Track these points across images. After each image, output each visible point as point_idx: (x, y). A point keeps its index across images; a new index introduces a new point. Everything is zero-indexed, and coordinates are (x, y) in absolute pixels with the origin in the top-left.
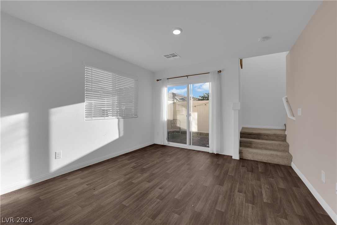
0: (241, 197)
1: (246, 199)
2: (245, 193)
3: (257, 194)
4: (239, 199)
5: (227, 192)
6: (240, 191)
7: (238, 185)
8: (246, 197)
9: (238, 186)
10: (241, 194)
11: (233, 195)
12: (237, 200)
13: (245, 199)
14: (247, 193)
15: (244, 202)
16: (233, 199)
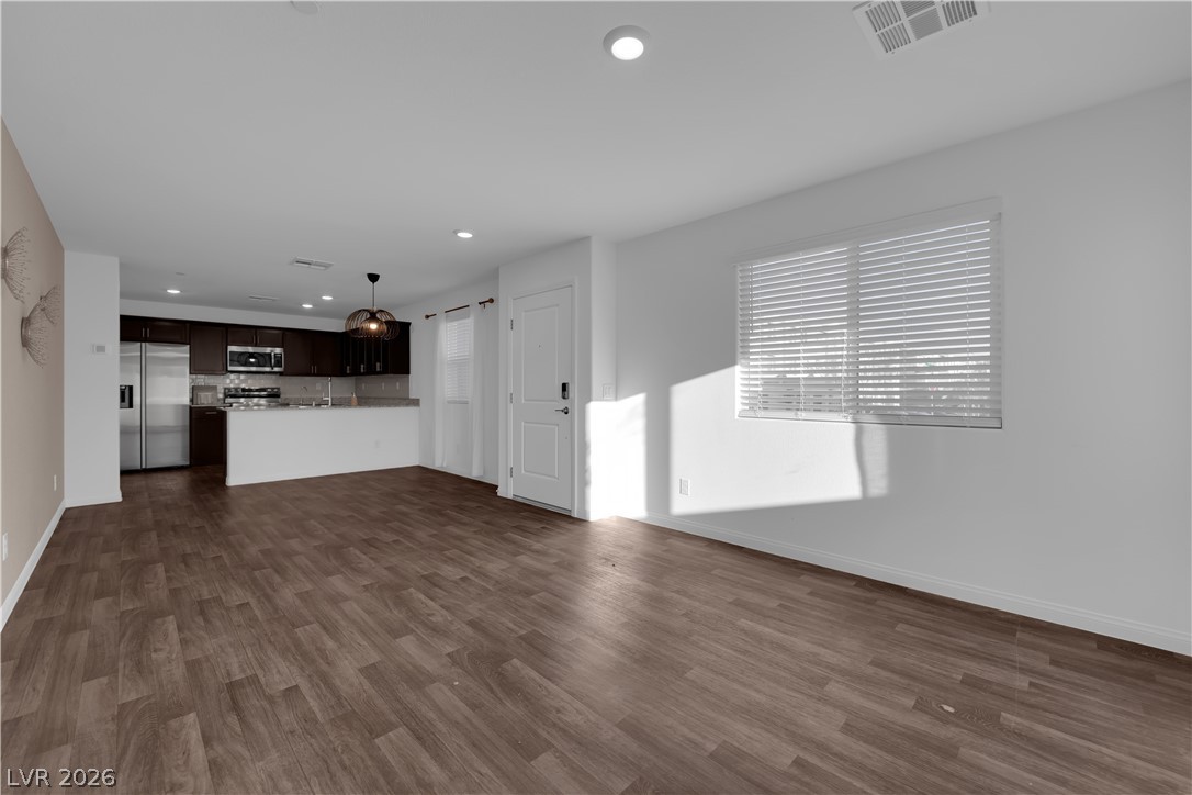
0: (277, 677)
1: (259, 682)
2: (271, 700)
3: (225, 723)
4: (278, 671)
5: (328, 664)
6: (293, 691)
7: (316, 710)
8: (261, 687)
9: (314, 704)
10: (283, 687)
11: (302, 668)
12: (283, 666)
13: (263, 680)
14: (264, 703)
15: (260, 673)
16: (296, 659)
